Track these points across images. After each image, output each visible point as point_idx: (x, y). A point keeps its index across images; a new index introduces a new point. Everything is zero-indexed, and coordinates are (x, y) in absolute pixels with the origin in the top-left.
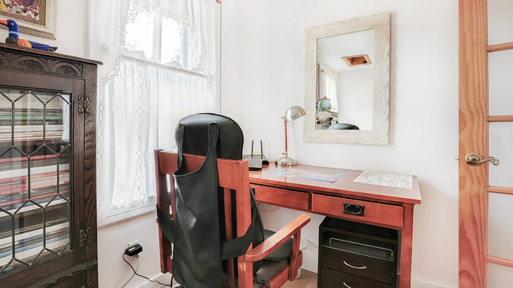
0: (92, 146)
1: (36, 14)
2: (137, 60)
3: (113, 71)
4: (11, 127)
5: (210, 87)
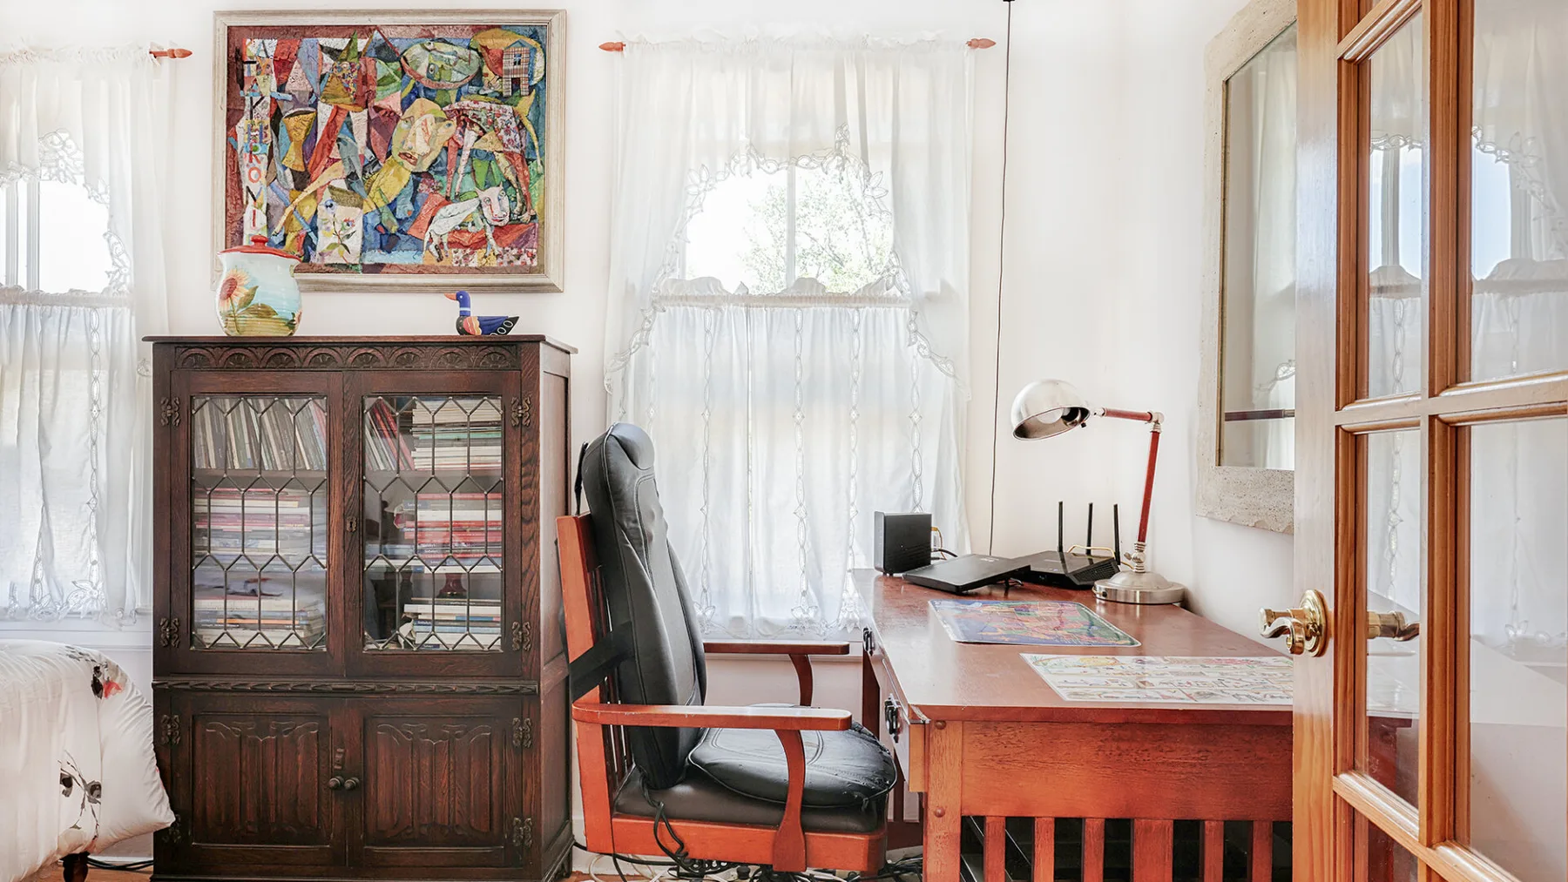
0: (533, 483)
1: (532, 257)
2: (696, 298)
3: (638, 336)
4: (431, 449)
5: (916, 331)
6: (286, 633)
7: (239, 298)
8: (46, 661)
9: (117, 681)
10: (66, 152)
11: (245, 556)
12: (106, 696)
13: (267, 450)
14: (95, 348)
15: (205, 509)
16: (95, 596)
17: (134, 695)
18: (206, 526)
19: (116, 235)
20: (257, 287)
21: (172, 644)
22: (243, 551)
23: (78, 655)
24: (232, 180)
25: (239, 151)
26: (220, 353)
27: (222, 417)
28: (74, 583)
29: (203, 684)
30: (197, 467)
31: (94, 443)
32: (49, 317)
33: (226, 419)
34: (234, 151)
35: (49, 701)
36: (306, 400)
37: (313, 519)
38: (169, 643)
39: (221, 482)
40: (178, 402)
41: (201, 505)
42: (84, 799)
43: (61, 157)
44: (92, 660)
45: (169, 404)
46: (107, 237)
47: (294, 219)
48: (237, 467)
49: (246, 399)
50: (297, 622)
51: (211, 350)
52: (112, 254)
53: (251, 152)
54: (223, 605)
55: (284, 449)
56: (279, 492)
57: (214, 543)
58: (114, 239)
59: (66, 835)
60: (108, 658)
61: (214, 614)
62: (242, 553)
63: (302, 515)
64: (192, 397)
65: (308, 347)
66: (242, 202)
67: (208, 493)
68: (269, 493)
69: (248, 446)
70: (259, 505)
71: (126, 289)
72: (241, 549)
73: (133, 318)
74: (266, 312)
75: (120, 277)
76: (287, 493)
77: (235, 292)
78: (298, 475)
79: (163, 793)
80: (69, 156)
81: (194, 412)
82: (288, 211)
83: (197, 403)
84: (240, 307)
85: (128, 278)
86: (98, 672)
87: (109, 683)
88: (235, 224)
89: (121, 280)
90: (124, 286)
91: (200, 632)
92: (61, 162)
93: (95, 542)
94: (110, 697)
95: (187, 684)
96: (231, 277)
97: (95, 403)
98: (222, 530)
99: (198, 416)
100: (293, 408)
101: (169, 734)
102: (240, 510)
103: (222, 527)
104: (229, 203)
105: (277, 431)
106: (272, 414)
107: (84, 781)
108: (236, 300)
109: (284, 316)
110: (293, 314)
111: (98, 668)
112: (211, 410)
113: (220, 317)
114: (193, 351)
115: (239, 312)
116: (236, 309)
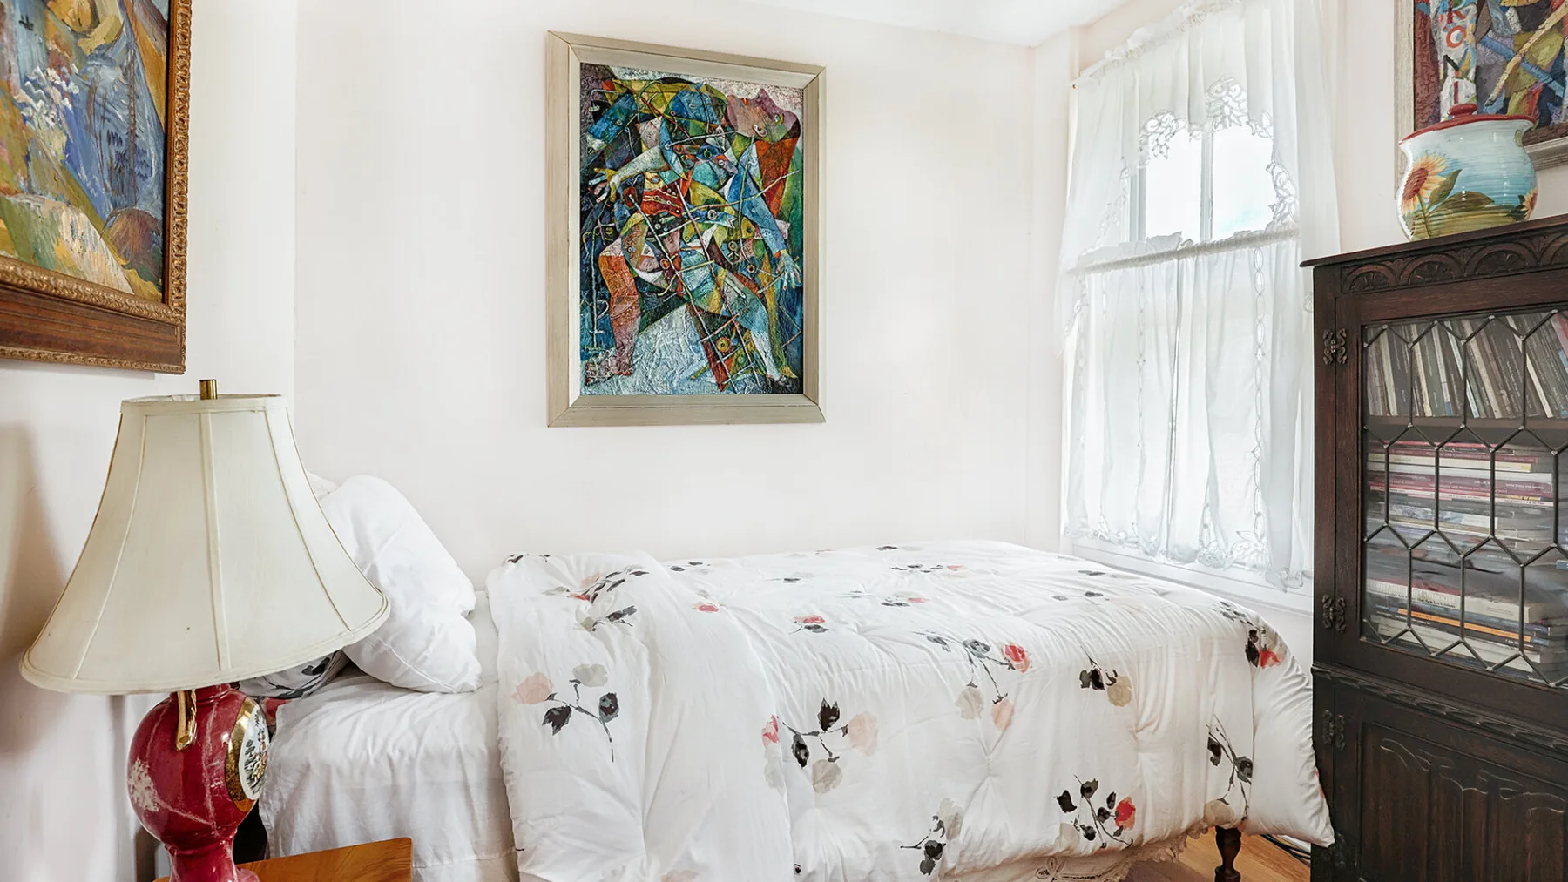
6: (1511, 652)
7: (1430, 192)
8: (1198, 616)
9: (1275, 651)
10: (1231, 96)
11: (1441, 535)
12: (1263, 665)
13: (1476, 390)
14: (1259, 289)
15: (1382, 467)
16: (1260, 549)
17: (1293, 672)
18: (1384, 489)
19: (1280, 164)
20: (1459, 171)
21: (1337, 626)
22: (1437, 526)
23: (1233, 615)
24: (1422, 56)
25: (1431, 16)
26: (1402, 266)
27: (1406, 348)
28: (1238, 533)
29: (1377, 688)
30: (1371, 414)
31: (1259, 389)
32: (1215, 264)
33: (1411, 351)
34: (1425, 18)
35: (1199, 659)
36: (1544, 315)
37: (1560, 490)
38: (1333, 626)
39: (1404, 432)
40: (1344, 335)
41: (1376, 462)
42: (1233, 773)
43: (1226, 103)
44: (1248, 622)
45: (1334, 337)
46: (1270, 169)
47: (1522, 72)
48: (1428, 412)
49: (1441, 323)
50: (1527, 639)
51: (1389, 264)
52: (1275, 186)
53: (1450, 9)
54: (1406, 594)
55: (1506, 389)
56: (1496, 449)
57: (1395, 510)
58: (1278, 170)
59: (1213, 806)
60: (1266, 622)
61: (1394, 602)
62: (1435, 530)
63: (1537, 484)
64: (1363, 327)
65: (1549, 234)
66: (1438, 78)
67: (1385, 447)
68: (1480, 450)
69: (1445, 386)
70: (1465, 467)
71: (1291, 219)
72: (1433, 523)
73: (1299, 249)
74: (1475, 202)
75: (1284, 207)
76: (1510, 451)
77: (1425, 185)
78: (1531, 425)
79: (1322, 802)
80: (1233, 100)
81: (1365, 345)
82: (1510, 66)
83: (1371, 335)
84: (1432, 203)
85: (1293, 207)
86: (1255, 637)
87: (1267, 653)
88: (1427, 109)
89: (1286, 211)
90: (1289, 216)
91: (1374, 619)
92: (1226, 108)
93: (1259, 493)
94: (1267, 667)
95: (1355, 682)
96: (1419, 167)
97: (1260, 346)
98: (1406, 495)
99: (1372, 350)
100: (1523, 329)
101: (1332, 734)
102: (1432, 471)
103: (1406, 491)
104: (1418, 85)
105: (1494, 364)
106: (1484, 340)
107: (1233, 754)
108: (1427, 195)
109: (1504, 203)
110: (1522, 198)
111: (1255, 632)
112: (1390, 343)
113: (1404, 223)
114: (1365, 269)
115: (1430, 210)
116: (1427, 206)
